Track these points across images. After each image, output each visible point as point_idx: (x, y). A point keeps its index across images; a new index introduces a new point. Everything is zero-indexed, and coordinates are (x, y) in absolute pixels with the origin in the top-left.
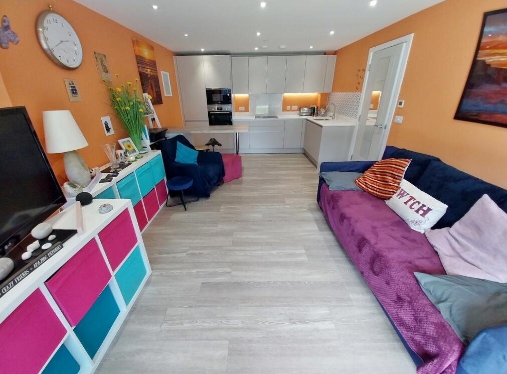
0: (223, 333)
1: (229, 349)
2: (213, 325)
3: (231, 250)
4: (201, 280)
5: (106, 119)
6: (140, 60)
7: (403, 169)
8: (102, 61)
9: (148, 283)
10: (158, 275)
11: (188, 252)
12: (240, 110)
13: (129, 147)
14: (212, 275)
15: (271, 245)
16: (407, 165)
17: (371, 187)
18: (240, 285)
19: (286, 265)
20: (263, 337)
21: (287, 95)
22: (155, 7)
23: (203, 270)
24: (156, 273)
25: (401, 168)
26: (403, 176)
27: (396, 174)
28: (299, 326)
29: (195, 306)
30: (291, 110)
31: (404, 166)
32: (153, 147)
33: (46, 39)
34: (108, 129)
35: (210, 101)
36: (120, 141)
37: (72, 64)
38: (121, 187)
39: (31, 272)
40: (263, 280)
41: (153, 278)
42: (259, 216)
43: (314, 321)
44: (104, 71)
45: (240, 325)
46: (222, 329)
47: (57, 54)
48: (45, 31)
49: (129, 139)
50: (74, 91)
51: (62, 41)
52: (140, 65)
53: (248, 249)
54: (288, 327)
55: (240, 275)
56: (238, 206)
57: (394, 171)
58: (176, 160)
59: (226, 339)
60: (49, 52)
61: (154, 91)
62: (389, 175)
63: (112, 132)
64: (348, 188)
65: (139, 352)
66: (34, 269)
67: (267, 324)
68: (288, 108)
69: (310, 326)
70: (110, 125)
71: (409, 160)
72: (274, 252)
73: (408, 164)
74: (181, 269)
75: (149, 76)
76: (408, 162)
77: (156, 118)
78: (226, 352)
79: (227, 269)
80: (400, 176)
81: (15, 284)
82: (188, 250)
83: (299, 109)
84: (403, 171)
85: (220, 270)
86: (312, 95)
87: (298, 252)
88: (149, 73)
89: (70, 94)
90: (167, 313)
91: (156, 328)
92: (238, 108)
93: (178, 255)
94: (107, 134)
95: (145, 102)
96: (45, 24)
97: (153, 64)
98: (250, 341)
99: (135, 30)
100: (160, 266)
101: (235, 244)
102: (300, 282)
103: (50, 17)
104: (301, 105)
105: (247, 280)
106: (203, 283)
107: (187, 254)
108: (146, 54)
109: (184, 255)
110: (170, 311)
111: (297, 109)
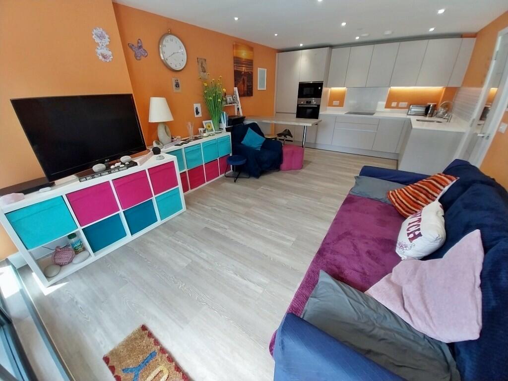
0: (193, 256)
1: (189, 265)
2: (192, 250)
3: (240, 217)
4: (206, 225)
5: (198, 105)
6: (237, 61)
7: (441, 188)
8: (202, 64)
9: (180, 215)
10: (188, 213)
11: (213, 208)
12: (334, 104)
13: (209, 127)
14: (215, 226)
15: (272, 225)
16: (448, 184)
17: (399, 202)
18: (225, 238)
19: (267, 241)
20: (211, 270)
21: (395, 89)
22: (236, 19)
23: (213, 221)
24: (188, 212)
25: (439, 186)
26: (439, 197)
27: (431, 191)
28: (238, 278)
29: (192, 237)
30: (397, 107)
31: (443, 183)
32: (228, 130)
33: (164, 53)
34: (197, 113)
35: (301, 95)
36: (204, 122)
37: (179, 68)
38: (187, 151)
39: (109, 174)
40: (241, 242)
41: (185, 213)
42: (284, 202)
43: (250, 281)
44: (203, 71)
45: (205, 257)
46: (194, 254)
47: (169, 62)
48: (164, 48)
49: (211, 121)
50: (177, 85)
51: (174, 53)
52: (235, 65)
53: (252, 220)
54: (231, 274)
55: (232, 234)
56: (274, 190)
57: (430, 189)
58: (242, 142)
59: (191, 259)
60: (164, 62)
61: (246, 85)
62: (424, 191)
63: (200, 115)
64: (374, 197)
65: (152, 243)
66: (111, 173)
67: (220, 265)
68: (394, 104)
69: (245, 282)
70: (200, 110)
71: (453, 178)
72: (269, 230)
73: (451, 183)
74: (201, 215)
75: (243, 73)
76: (452, 180)
77: (239, 108)
78: (186, 265)
79: (226, 227)
80: (434, 196)
81: (101, 176)
82: (215, 206)
83: (408, 107)
84: (441, 190)
85: (222, 225)
86: (436, 89)
87: (288, 238)
88: (243, 70)
89: (174, 87)
90: (177, 233)
91: (166, 237)
92: (332, 102)
93: (206, 207)
94: (196, 116)
95: (233, 94)
96: (164, 43)
97: (250, 63)
98: (202, 268)
99: (236, 36)
100: (193, 209)
101: (247, 214)
102: (267, 256)
103: (169, 38)
104: (414, 101)
105: (232, 237)
106: (206, 228)
107: (212, 209)
108: (244, 54)
109: (210, 208)
110: (178, 233)
111: (406, 106)
